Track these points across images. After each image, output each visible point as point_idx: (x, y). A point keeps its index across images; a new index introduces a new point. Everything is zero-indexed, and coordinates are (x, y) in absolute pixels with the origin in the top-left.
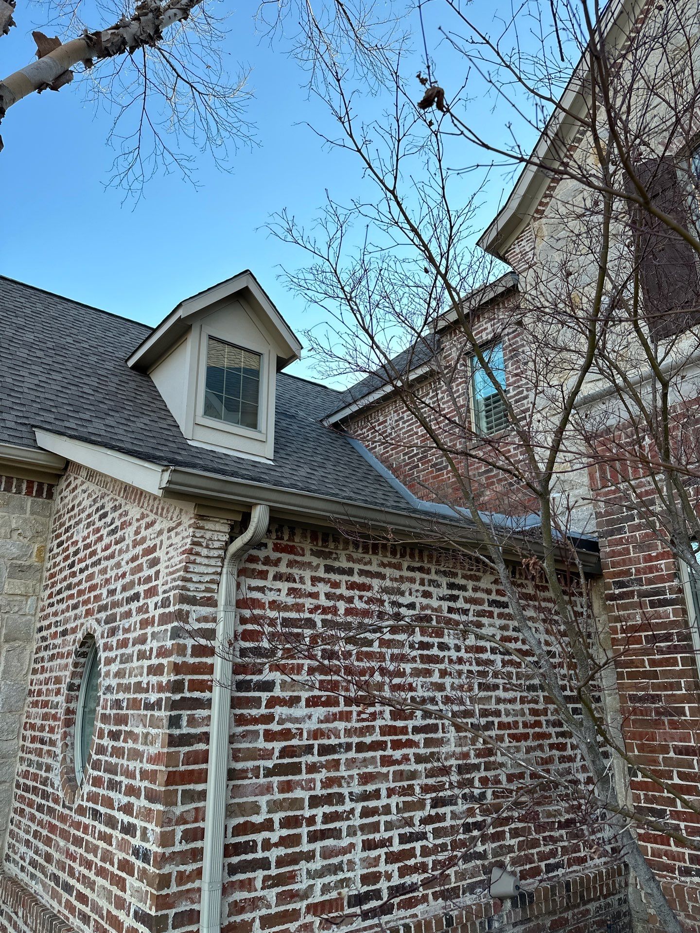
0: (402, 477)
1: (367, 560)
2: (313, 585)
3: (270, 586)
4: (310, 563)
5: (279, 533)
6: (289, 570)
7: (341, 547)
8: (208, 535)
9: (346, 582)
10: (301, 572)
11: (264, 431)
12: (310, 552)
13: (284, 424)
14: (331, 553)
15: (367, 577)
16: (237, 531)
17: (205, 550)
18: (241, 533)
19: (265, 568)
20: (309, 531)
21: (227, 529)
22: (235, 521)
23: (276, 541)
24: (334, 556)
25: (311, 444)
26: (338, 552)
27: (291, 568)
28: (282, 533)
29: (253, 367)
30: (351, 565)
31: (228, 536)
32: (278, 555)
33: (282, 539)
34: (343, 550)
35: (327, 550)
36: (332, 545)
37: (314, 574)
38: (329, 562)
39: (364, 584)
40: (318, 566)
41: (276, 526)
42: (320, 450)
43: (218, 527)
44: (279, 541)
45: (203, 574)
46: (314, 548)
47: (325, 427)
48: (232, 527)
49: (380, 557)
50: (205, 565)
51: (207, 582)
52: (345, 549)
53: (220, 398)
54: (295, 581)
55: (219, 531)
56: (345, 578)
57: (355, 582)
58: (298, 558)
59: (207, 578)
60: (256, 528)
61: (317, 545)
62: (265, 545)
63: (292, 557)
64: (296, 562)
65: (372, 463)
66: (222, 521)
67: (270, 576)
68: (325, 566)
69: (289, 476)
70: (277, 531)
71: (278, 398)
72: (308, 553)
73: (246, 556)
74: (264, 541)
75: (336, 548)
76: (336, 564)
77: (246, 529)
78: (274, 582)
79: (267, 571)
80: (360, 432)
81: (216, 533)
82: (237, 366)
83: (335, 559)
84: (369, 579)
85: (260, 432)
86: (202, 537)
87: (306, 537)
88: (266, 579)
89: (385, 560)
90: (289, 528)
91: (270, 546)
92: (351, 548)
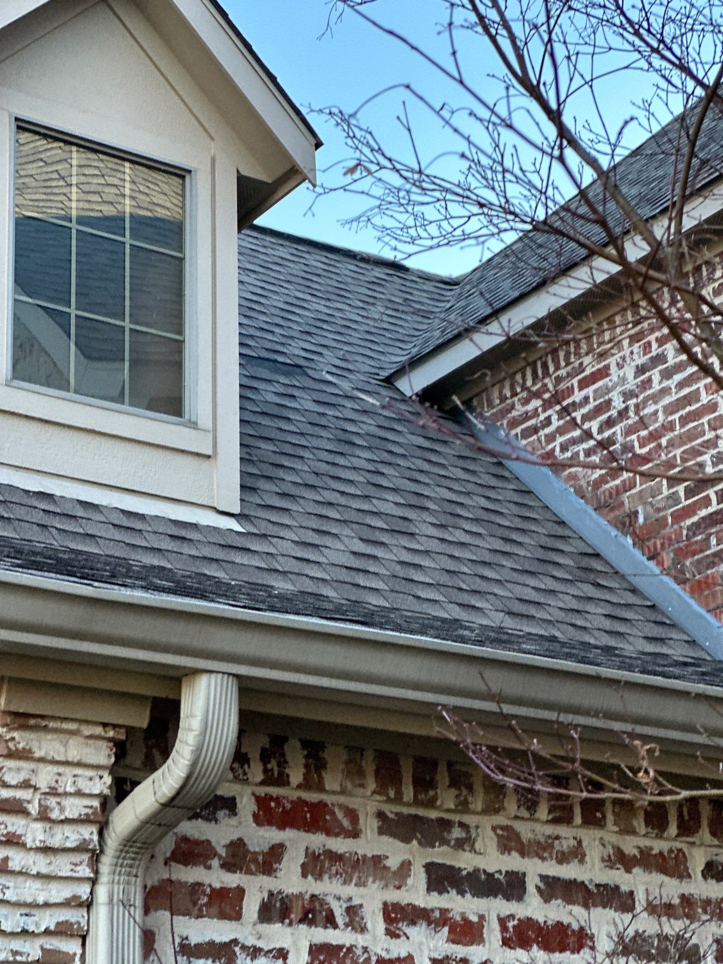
0: (668, 557)
1: (567, 844)
2: (392, 934)
3: (250, 941)
4: (377, 860)
5: (273, 765)
6: (312, 886)
7: (478, 803)
8: (45, 777)
9: (503, 922)
10: (350, 890)
11: (205, 421)
12: (375, 823)
13: (268, 394)
14: (445, 824)
15: (569, 901)
16: (135, 758)
17: (38, 826)
18: (151, 765)
19: (232, 880)
20: (369, 755)
21: (103, 755)
22: (130, 730)
23: (263, 791)
24: (457, 833)
25: (362, 458)
26: (468, 819)
27: (319, 877)
28: (282, 764)
29: (161, 213)
30: (513, 862)
31: (108, 779)
32: (272, 835)
33: (282, 780)
34: (486, 811)
35: (433, 814)
36: (447, 799)
37: (394, 896)
38: (441, 855)
39: (561, 928)
40: (406, 867)
41: (264, 741)
42: (392, 477)
43: (75, 750)
44: (274, 791)
45: (35, 905)
46: (390, 810)
47: (404, 400)
48: (121, 749)
49: (610, 834)
50: (39, 876)
51: (47, 932)
52: (492, 809)
53: (61, 320)
54: (330, 921)
55: (79, 764)
56: (497, 907)
57: (529, 923)
58: (339, 845)
59: (48, 920)
60: (198, 752)
61: (398, 799)
62: (230, 804)
63: (318, 841)
64: (335, 857)
65: (564, 513)
66: (87, 730)
67: (251, 907)
68: (430, 868)
69: (295, 566)
70: (265, 757)
71: (247, 309)
72: (369, 824)
73: (167, 845)
74: (227, 790)
75: (463, 807)
76: (465, 862)
77: (166, 754)
78: (265, 928)
79: (240, 892)
80: (519, 410)
81: (69, 771)
82: (109, 211)
83: (460, 844)
84: (578, 910)
85: (193, 425)
86: (25, 785)
87: (361, 773)
88: (237, 916)
89: (630, 845)
90: (305, 744)
91: (247, 805)
92: (511, 805)
